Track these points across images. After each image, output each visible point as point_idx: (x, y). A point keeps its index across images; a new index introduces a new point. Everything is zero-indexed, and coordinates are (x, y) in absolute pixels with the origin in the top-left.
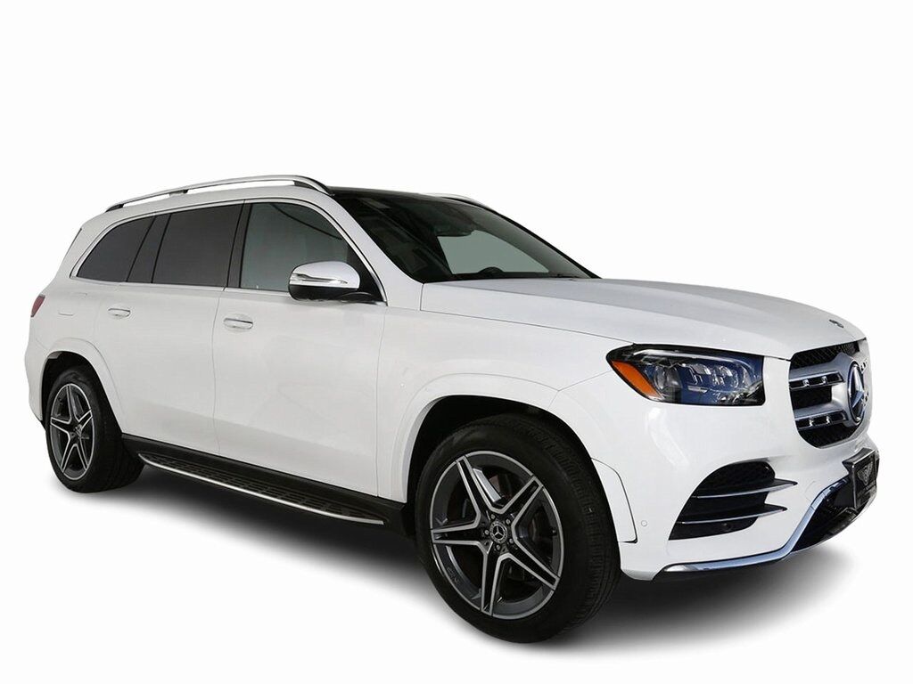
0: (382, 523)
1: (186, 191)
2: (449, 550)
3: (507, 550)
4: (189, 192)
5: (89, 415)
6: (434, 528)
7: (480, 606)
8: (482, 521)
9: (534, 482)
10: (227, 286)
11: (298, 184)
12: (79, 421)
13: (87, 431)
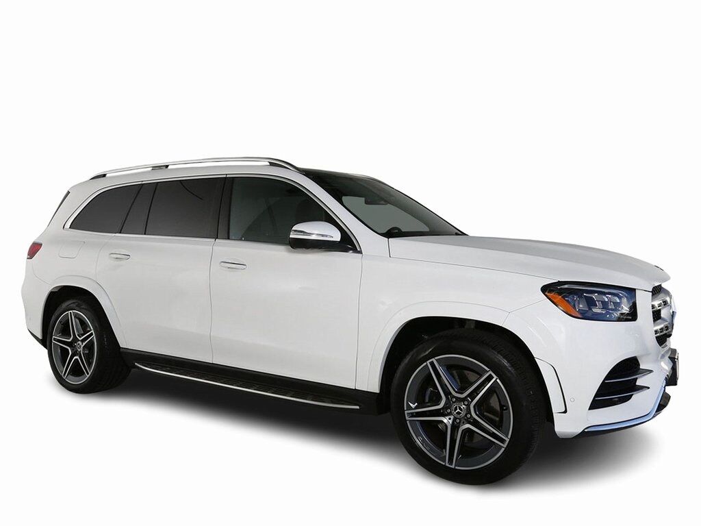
0: (358, 407)
1: (167, 166)
2: (418, 424)
3: (465, 422)
4: (169, 167)
5: (92, 334)
6: (407, 410)
7: (445, 461)
8: (446, 404)
9: (490, 375)
10: (217, 238)
11: (272, 164)
12: (80, 339)
13: (90, 347)
